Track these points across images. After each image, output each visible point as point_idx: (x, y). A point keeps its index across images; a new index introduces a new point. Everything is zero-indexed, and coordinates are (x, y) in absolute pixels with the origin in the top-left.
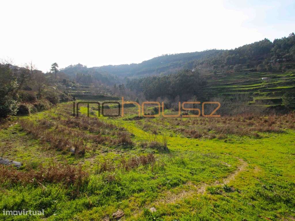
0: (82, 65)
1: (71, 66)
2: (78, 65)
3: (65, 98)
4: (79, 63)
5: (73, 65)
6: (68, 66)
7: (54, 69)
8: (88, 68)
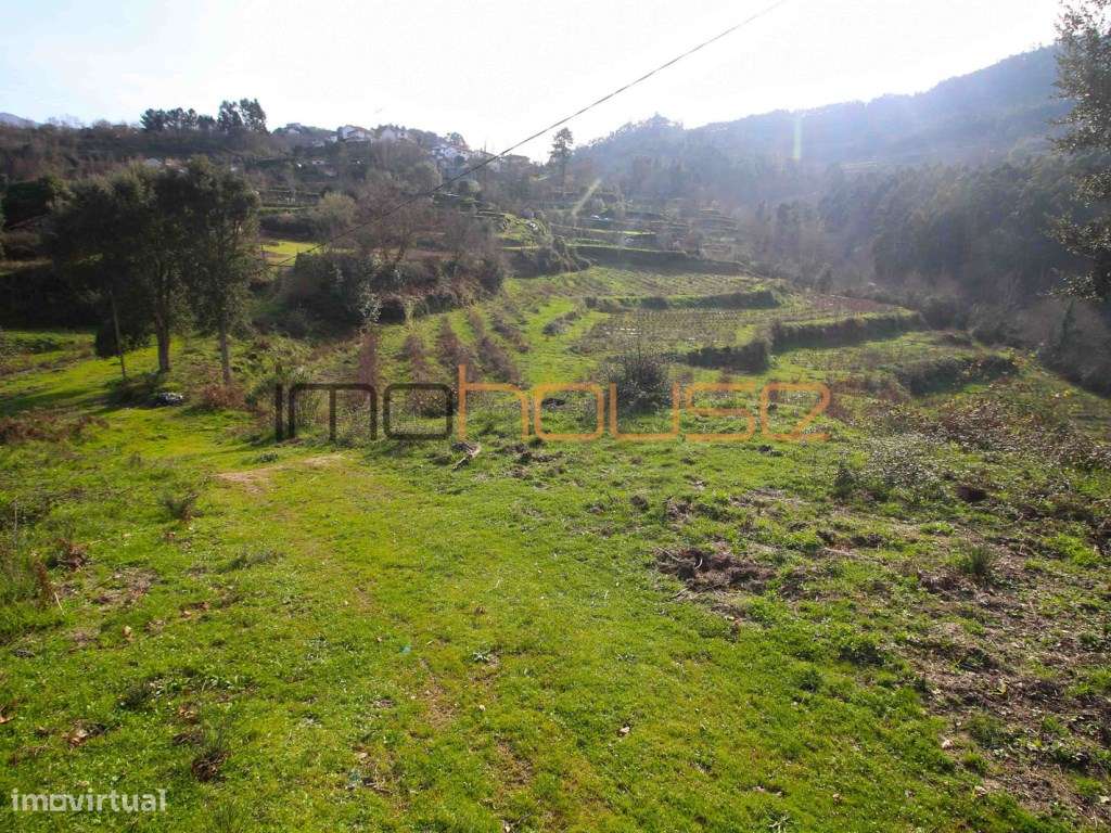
0: (665, 120)
1: (629, 126)
2: (654, 118)
3: (551, 262)
4: (656, 113)
5: (635, 122)
6: (618, 128)
7: (560, 150)
8: (689, 128)
